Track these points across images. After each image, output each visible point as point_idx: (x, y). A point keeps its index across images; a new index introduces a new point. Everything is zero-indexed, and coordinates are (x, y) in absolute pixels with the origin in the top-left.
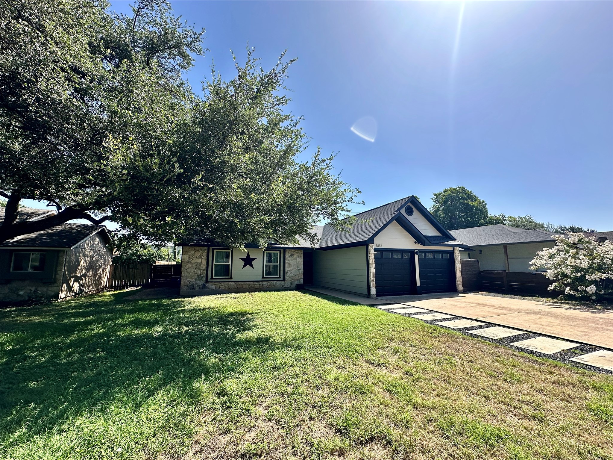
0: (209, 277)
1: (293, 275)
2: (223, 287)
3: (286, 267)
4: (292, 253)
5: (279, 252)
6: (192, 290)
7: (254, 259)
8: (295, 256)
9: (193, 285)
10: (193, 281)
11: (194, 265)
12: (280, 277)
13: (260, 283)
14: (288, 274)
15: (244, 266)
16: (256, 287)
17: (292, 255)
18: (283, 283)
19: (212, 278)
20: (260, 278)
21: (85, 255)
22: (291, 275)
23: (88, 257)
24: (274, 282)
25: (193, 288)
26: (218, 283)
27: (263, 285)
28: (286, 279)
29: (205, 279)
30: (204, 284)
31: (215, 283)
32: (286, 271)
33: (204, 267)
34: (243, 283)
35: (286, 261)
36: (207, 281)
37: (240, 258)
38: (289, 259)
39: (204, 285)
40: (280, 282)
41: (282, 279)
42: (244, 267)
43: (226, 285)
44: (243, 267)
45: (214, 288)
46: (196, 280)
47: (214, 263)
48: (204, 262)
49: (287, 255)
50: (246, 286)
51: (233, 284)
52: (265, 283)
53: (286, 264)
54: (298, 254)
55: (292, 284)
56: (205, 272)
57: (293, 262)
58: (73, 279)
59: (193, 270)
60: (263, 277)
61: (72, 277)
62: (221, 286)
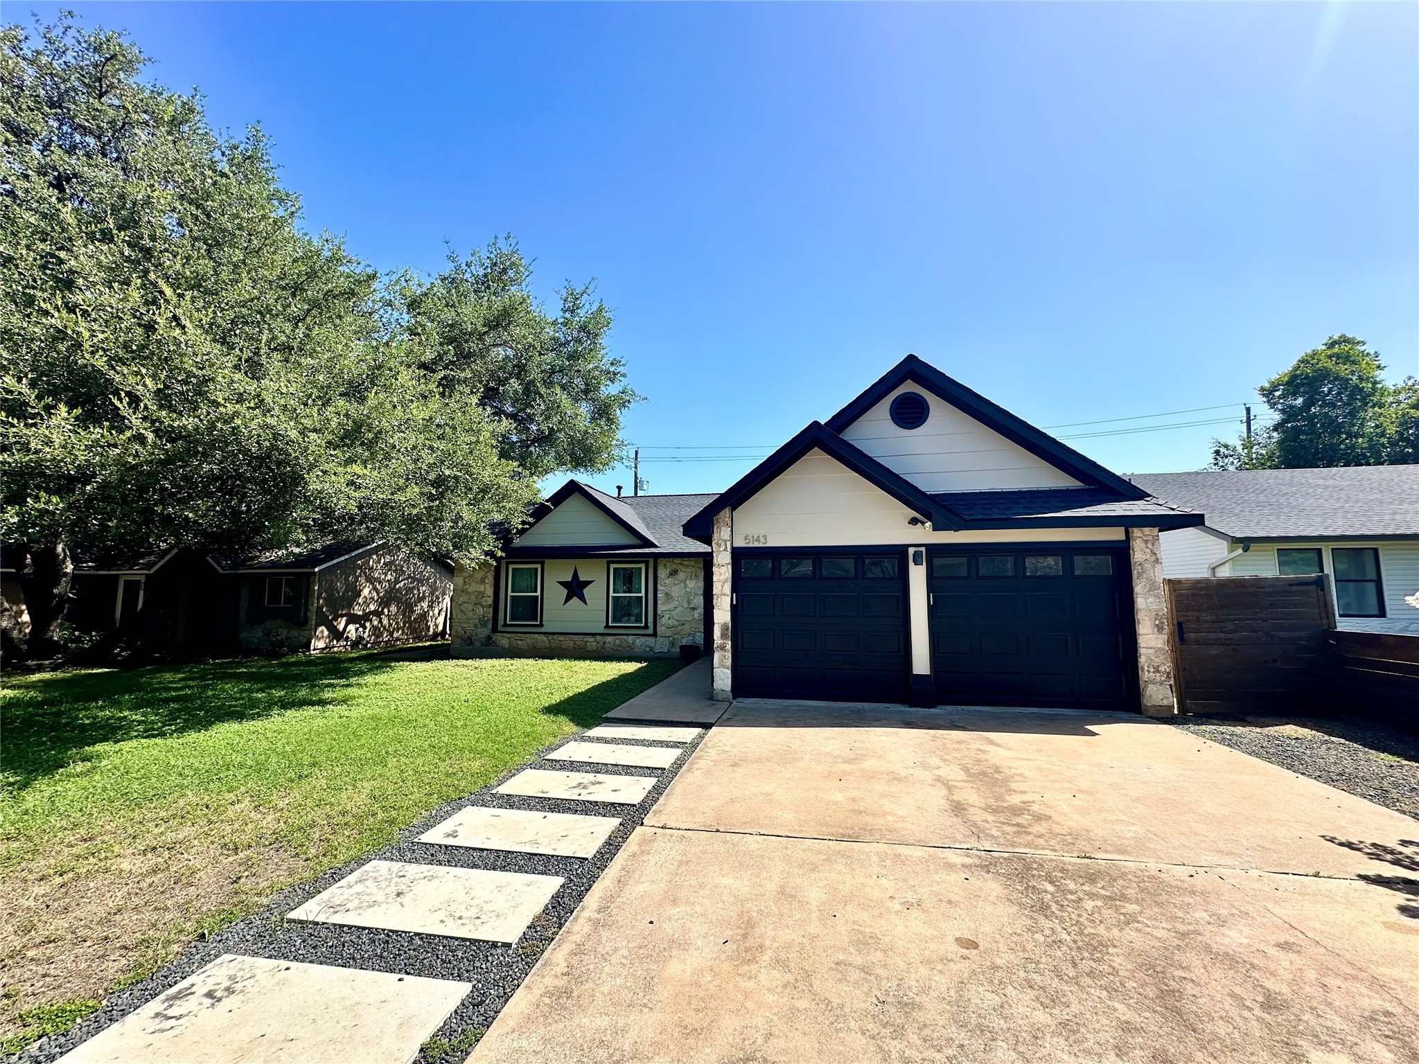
0: (501, 622)
1: (676, 623)
2: (523, 642)
3: (659, 602)
4: (674, 566)
5: (643, 566)
6: (468, 647)
7: (588, 583)
8: (681, 575)
9: (469, 638)
10: (469, 627)
11: (473, 597)
12: (646, 627)
13: (599, 638)
14: (664, 620)
15: (567, 599)
16: (590, 648)
17: (674, 573)
18: (651, 640)
19: (505, 625)
20: (600, 628)
21: (370, 580)
22: (671, 622)
23: (380, 582)
24: (630, 639)
25: (471, 644)
26: (513, 635)
27: (604, 643)
28: (659, 633)
29: (490, 626)
30: (488, 636)
31: (508, 635)
32: (659, 612)
33: (490, 601)
34: (561, 638)
35: (659, 587)
36: (495, 629)
37: (559, 582)
38: (667, 581)
39: (489, 638)
40: (643, 639)
41: (650, 631)
42: (567, 601)
43: (530, 640)
44: (565, 603)
45: (507, 646)
46: (476, 626)
47: (510, 593)
48: (490, 591)
49: (663, 573)
50: (567, 643)
51: (544, 638)
52: (609, 639)
53: (660, 595)
54: (688, 570)
55: (673, 644)
56: (491, 610)
57: (677, 591)
58: (345, 618)
59: (470, 607)
60: (607, 626)
61: (342, 616)
62: (519, 642)
